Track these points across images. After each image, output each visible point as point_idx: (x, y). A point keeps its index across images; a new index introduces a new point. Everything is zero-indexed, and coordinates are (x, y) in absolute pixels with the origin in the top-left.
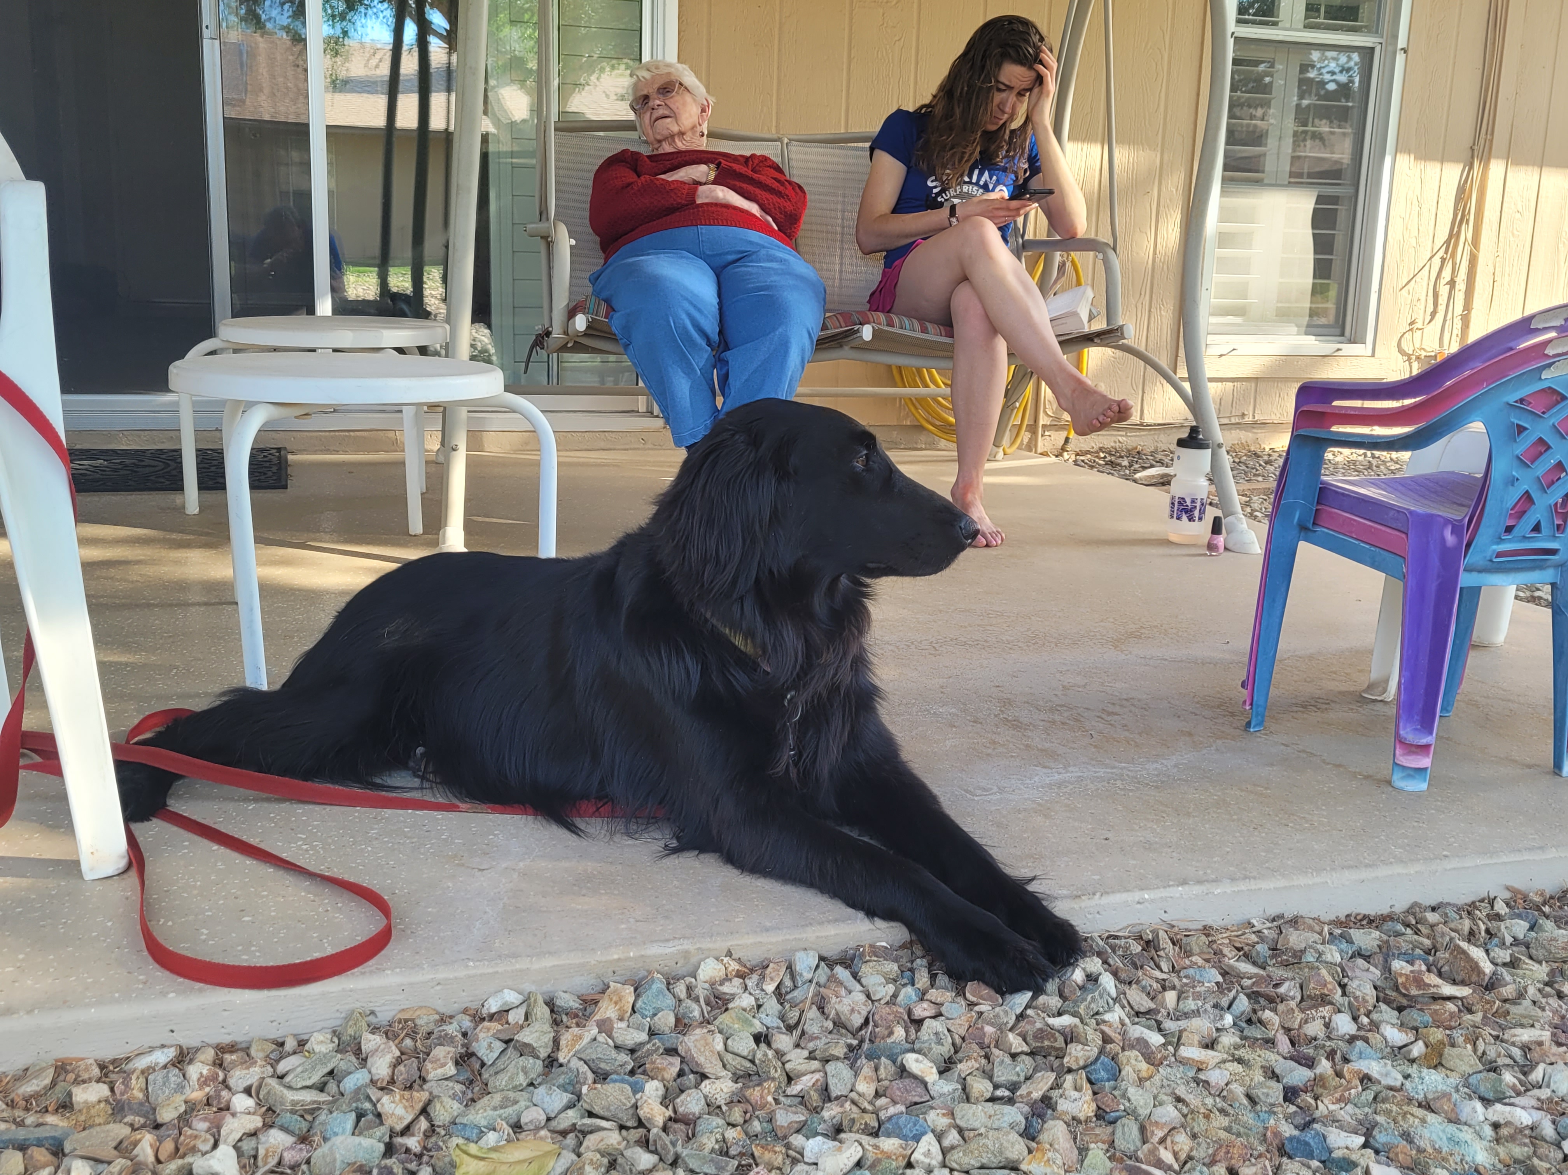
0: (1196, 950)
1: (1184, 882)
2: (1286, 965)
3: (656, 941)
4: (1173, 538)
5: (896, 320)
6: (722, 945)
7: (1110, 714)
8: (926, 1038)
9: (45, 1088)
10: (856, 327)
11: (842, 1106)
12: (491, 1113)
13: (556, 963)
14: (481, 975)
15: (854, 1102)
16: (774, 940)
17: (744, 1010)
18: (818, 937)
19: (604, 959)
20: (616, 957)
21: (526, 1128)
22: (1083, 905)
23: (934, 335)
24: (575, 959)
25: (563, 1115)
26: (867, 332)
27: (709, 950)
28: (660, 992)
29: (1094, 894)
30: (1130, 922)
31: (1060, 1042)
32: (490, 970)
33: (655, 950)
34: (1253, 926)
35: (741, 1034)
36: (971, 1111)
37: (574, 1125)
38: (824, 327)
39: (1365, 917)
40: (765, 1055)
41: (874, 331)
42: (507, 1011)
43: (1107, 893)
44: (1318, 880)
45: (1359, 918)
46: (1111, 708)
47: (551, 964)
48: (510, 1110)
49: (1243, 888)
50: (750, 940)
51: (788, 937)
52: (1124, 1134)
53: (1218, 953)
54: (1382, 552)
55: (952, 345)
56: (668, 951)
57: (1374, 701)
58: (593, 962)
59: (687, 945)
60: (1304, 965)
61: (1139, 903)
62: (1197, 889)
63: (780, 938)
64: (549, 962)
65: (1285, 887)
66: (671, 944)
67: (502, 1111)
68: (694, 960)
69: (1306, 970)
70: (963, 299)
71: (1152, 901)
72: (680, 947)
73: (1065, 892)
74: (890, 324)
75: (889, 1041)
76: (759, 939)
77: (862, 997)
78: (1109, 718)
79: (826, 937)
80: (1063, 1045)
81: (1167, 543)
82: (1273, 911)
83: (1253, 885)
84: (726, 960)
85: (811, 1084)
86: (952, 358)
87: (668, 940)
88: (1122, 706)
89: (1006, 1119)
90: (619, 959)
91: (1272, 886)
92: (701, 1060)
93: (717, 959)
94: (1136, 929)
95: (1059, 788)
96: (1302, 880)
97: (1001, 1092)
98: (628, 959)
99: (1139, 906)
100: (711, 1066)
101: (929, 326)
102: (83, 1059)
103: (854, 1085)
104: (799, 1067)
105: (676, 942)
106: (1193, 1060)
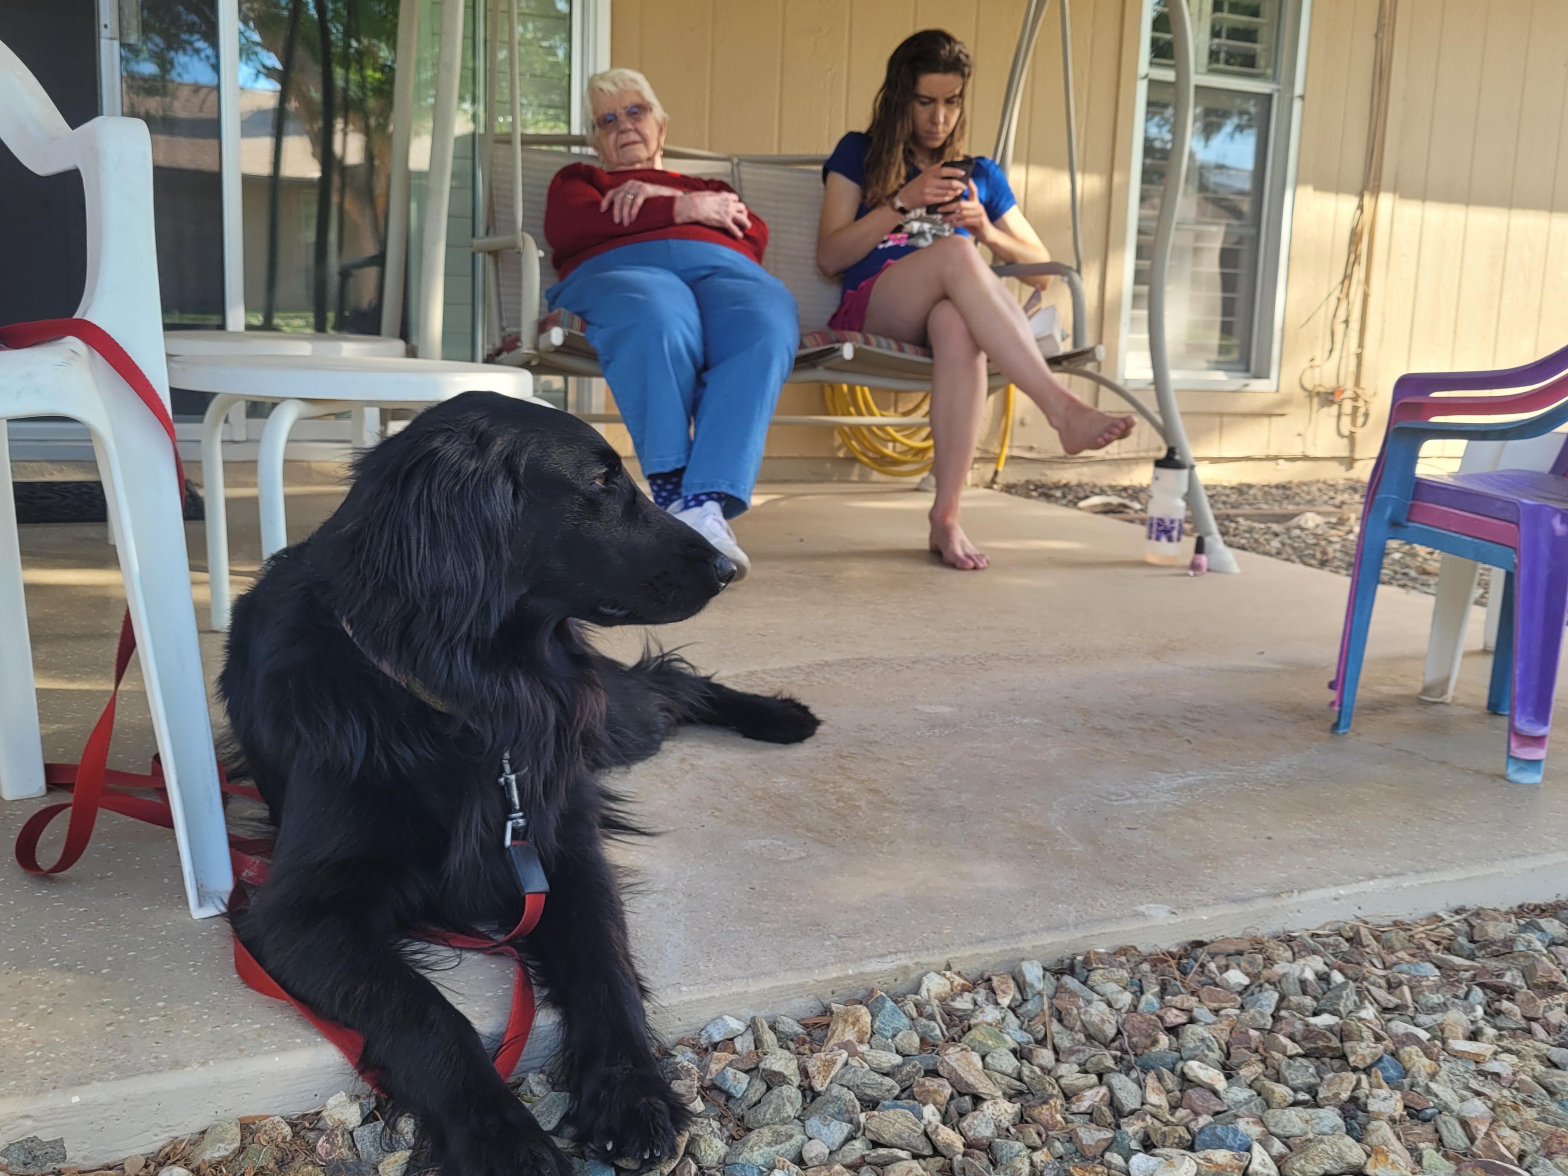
0: (1397, 945)
1: (1372, 877)
2: (1497, 955)
3: (872, 957)
4: (1151, 559)
5: (873, 339)
6: (939, 958)
7: (1193, 720)
8: (1191, 1046)
9: (234, 1151)
10: (837, 346)
11: (1144, 1120)
12: (767, 1149)
13: (774, 985)
14: (697, 1001)
15: (1154, 1116)
16: (991, 951)
17: (991, 1025)
18: (1034, 947)
19: (822, 978)
20: (835, 975)
21: (810, 1164)
22: (1284, 903)
23: (911, 355)
24: (790, 979)
25: (847, 1147)
26: (848, 351)
27: (928, 964)
28: (894, 1011)
29: (1292, 892)
30: (1328, 920)
31: (1335, 1042)
32: (707, 995)
33: (872, 967)
34: (1443, 920)
35: (998, 1050)
36: (1285, 1117)
37: (863, 1157)
38: (802, 346)
39: (1536, 907)
40: (1033, 1072)
41: (856, 351)
42: (732, 1039)
43: (1304, 890)
44: (1493, 870)
45: (1531, 907)
46: (1190, 715)
47: (769, 986)
48: (787, 1145)
49: (1428, 881)
50: (967, 952)
51: (1005, 947)
52: (1449, 1130)
53: (1421, 947)
54: (1488, 544)
55: (932, 365)
56: (887, 966)
57: (1435, 703)
58: (812, 982)
59: (904, 960)
60: (1516, 954)
61: (1336, 899)
62: (1388, 883)
63: (997, 949)
64: (766, 984)
65: (1465, 879)
66: (889, 959)
67: (778, 1147)
68: (913, 976)
69: (1522, 959)
70: (944, 316)
71: (1347, 897)
72: (897, 963)
73: (1261, 891)
74: (867, 342)
75: (1155, 1050)
76: (976, 951)
77: (1103, 1006)
78: (1195, 724)
79: (1042, 946)
80: (1339, 1045)
81: (1144, 564)
82: (1455, 904)
83: (1437, 877)
84: (948, 974)
85: (1098, 1099)
86: (931, 380)
87: (882, 956)
88: (1199, 713)
89: (1326, 1122)
90: (838, 977)
91: (1453, 878)
92: (971, 1080)
93: (939, 973)
94: (1335, 927)
95: (1190, 790)
96: (1479, 871)
97: (1303, 1096)
98: (848, 977)
99: (1335, 903)
100: (983, 1086)
101: (906, 346)
102: (267, 1117)
103: (1143, 1097)
104: (1076, 1082)
105: (894, 957)
106: (1469, 1053)
